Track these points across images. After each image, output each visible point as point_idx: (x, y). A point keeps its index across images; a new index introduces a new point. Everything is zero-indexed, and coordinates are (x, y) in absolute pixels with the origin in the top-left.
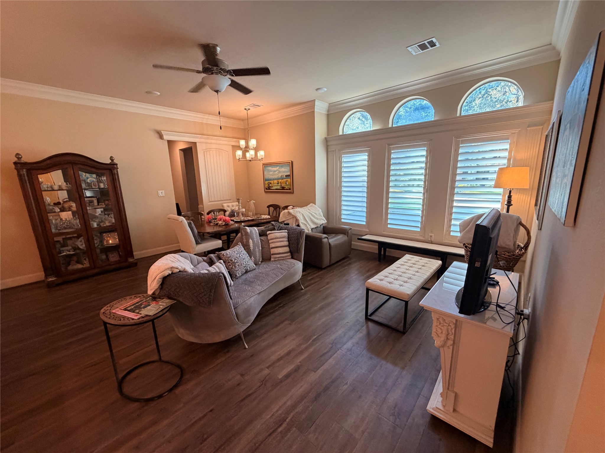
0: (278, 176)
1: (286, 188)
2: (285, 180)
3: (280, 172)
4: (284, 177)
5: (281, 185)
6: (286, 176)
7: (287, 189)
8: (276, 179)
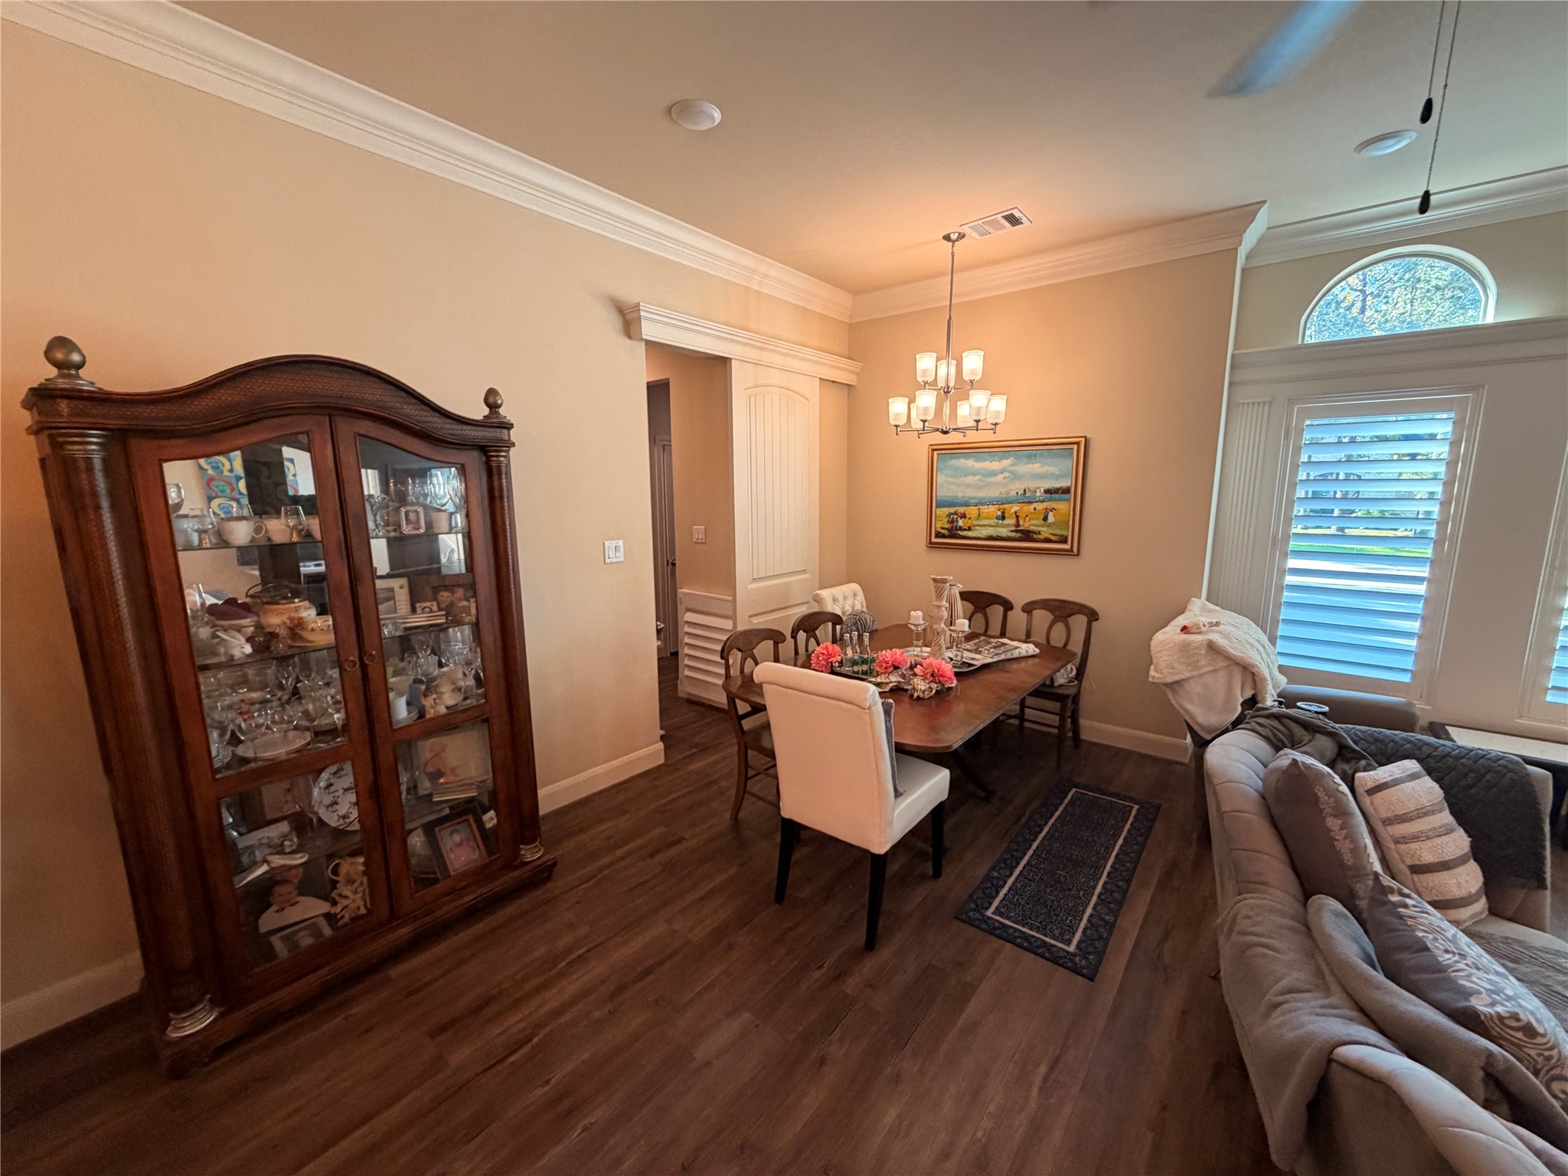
0: (1004, 490)
1: (1045, 532)
2: (1040, 507)
3: (1017, 477)
4: (1038, 494)
5: (1018, 525)
6: (1047, 491)
7: (1048, 541)
8: (991, 503)
